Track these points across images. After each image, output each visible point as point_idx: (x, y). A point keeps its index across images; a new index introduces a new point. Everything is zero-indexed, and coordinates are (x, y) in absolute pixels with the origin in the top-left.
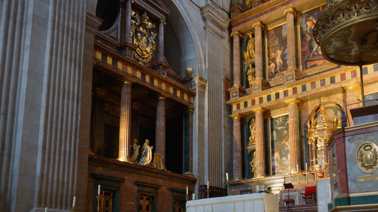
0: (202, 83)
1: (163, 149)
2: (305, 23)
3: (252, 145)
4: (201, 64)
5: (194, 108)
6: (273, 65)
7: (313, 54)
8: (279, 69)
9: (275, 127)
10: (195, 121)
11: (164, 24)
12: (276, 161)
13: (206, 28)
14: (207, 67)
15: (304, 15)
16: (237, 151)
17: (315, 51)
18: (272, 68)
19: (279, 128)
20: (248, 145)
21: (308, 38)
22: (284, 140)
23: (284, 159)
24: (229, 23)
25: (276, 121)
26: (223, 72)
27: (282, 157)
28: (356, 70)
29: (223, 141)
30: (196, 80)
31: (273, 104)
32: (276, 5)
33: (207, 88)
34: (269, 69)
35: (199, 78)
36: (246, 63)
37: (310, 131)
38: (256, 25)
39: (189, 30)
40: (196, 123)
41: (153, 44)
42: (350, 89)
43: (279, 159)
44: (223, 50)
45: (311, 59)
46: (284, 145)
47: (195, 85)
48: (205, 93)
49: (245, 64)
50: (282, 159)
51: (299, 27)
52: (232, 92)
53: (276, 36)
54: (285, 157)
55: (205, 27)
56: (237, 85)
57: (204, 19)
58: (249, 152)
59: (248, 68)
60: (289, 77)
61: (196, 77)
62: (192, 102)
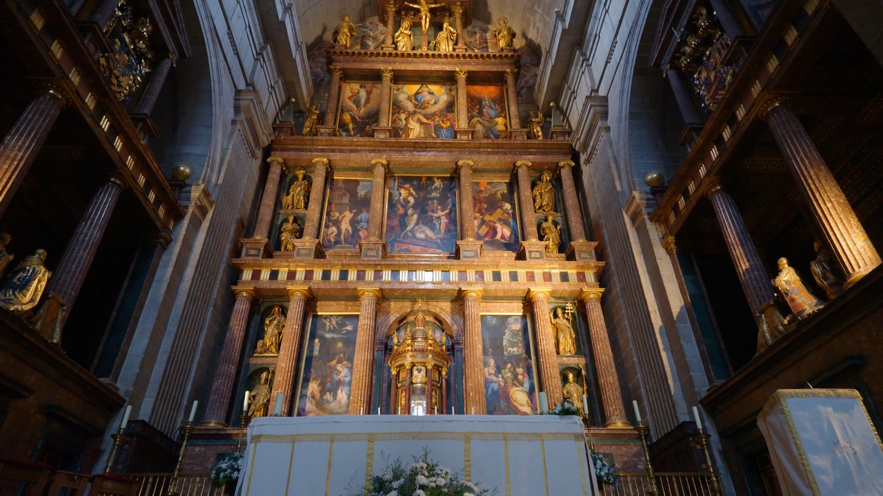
0: (205, 203)
1: (73, 293)
2: (398, 190)
3: (263, 357)
4: (212, 170)
5: (172, 240)
6: (334, 229)
7: (406, 234)
8: (345, 239)
9: (320, 332)
10: (166, 266)
11: (172, 64)
12: (311, 399)
13: (236, 124)
14: (220, 182)
15: (397, 178)
16: (230, 361)
17: (410, 231)
18: (332, 233)
19: (328, 336)
20: (251, 356)
21: (400, 210)
22: (335, 359)
23: (328, 396)
24: (272, 141)
25: (324, 321)
26: (239, 206)
27: (325, 394)
28: (482, 272)
29: (205, 332)
30: (196, 193)
31: (333, 286)
32: (360, 148)
33: (209, 216)
34: (325, 234)
35: (204, 189)
36: (281, 212)
37: (397, 350)
38: (320, 160)
39: (212, 105)
40: (165, 271)
41: (136, 82)
42: (472, 297)
43: (318, 395)
44: (249, 175)
45: (401, 239)
46: (333, 369)
47: (188, 199)
48: (201, 223)
49: (279, 213)
50: (324, 398)
51: (387, 191)
52: (248, 246)
53: (346, 190)
54: (330, 394)
55: (236, 121)
56: (261, 237)
57: (237, 109)
58: (252, 369)
59: (286, 221)
60: (369, 251)
61: (198, 185)
62: (171, 227)
